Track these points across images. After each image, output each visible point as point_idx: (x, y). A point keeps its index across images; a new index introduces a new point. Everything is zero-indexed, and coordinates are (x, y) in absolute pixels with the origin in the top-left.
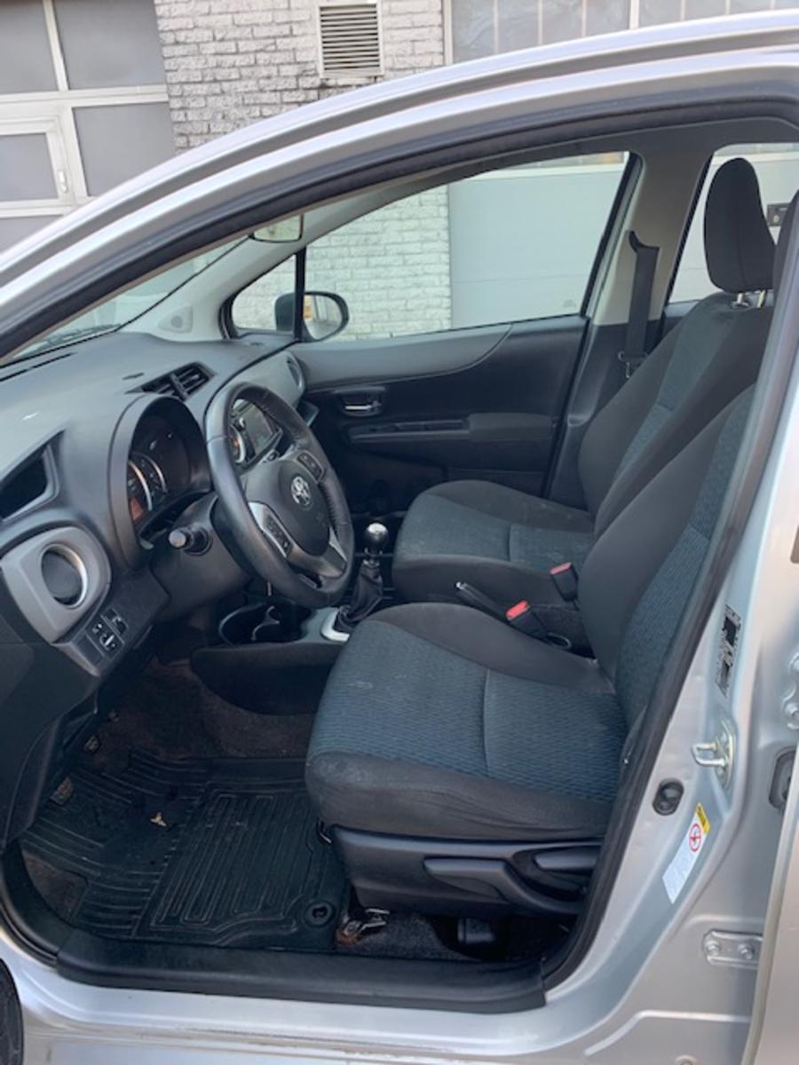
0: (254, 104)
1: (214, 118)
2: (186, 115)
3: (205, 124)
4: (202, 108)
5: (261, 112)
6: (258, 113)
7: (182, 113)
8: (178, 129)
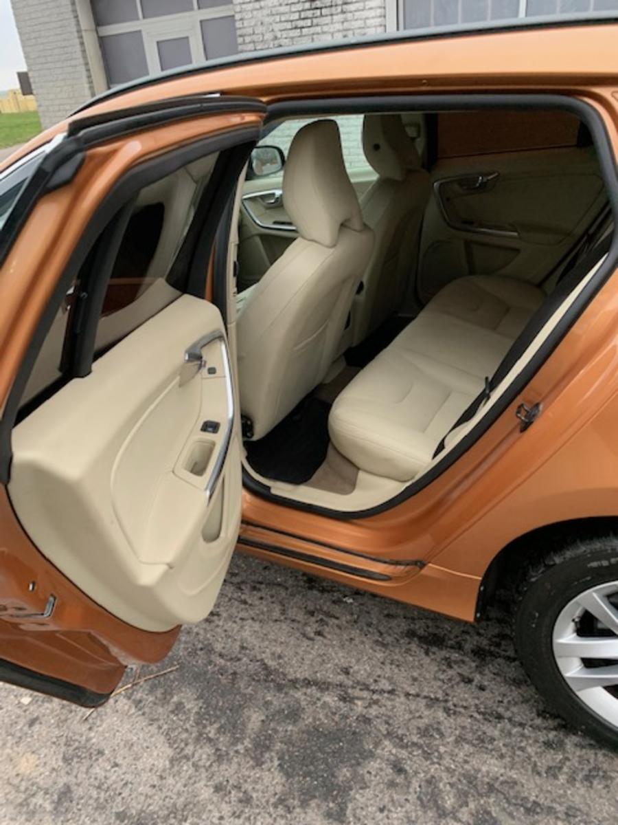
0: (277, 14)
1: (256, 25)
2: (243, 24)
3: (251, 29)
4: (250, 19)
5: (280, 19)
6: (278, 20)
7: (241, 22)
8: (239, 32)
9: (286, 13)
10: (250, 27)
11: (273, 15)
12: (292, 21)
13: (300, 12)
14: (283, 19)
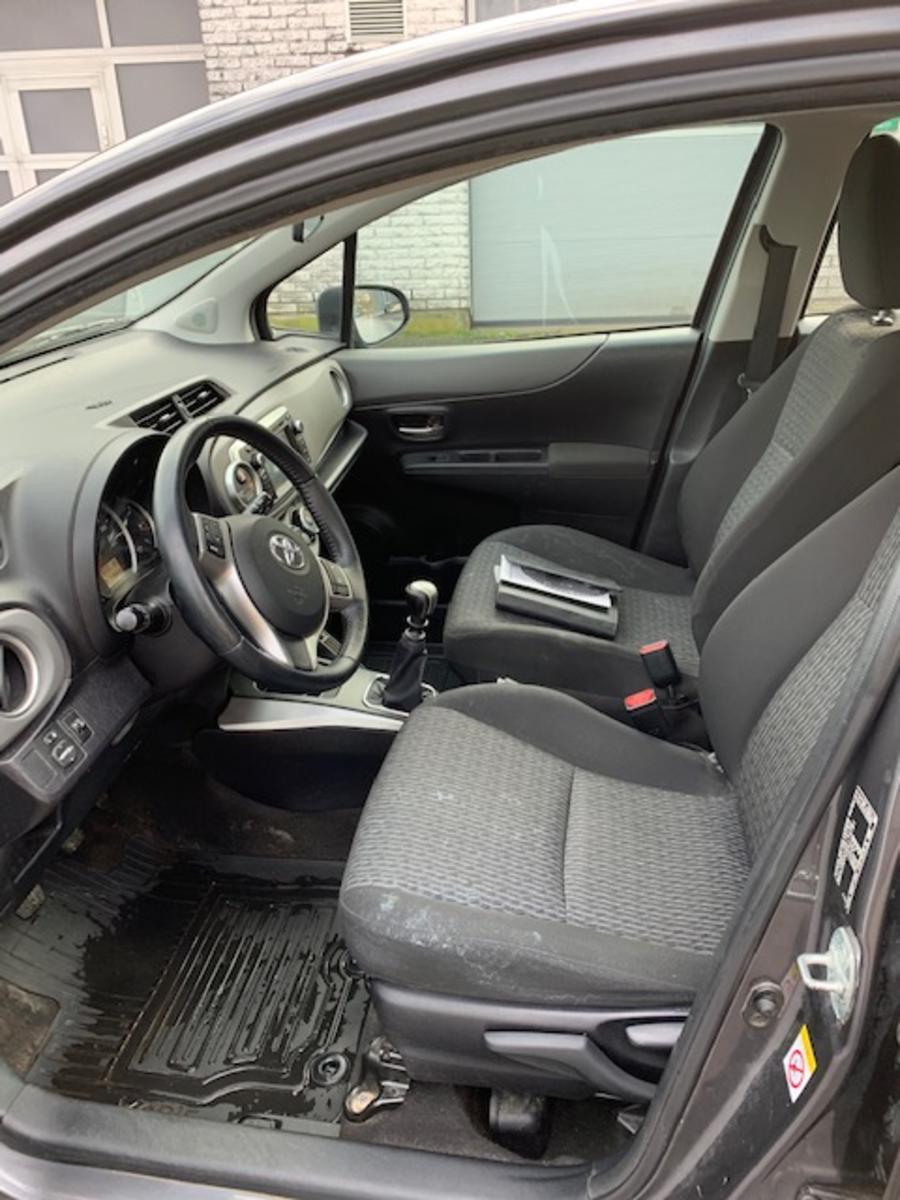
0: (285, 66)
1: (247, 79)
2: (222, 75)
3: (239, 85)
4: (237, 68)
7: (218, 73)
8: (212, 88)
10: (236, 81)
11: (280, 67)
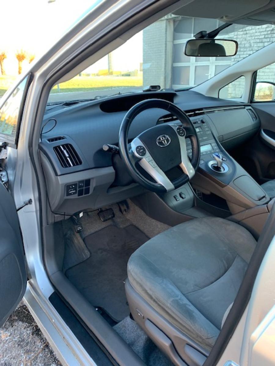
9: (258, 36)
12: (260, 39)
13: (265, 35)
14: (256, 37)
